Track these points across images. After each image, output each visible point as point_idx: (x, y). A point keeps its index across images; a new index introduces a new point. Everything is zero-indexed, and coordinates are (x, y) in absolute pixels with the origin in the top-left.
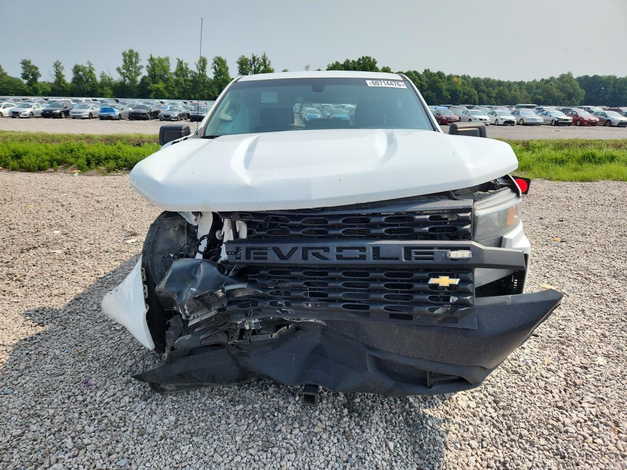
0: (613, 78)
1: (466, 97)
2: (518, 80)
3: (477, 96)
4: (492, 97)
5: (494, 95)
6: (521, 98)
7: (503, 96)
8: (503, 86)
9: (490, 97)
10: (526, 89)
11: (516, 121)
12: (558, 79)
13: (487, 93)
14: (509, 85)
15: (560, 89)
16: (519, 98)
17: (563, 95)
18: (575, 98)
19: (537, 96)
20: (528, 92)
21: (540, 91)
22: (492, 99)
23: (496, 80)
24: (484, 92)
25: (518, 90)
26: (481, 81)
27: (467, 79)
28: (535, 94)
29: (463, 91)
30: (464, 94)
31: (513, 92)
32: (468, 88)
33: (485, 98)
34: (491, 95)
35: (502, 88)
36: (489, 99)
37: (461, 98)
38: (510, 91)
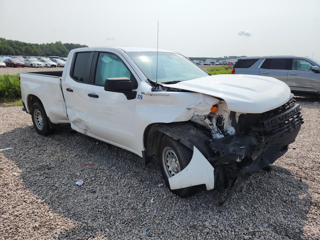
0: (79, 45)
1: (6, 51)
2: (35, 43)
3: (13, 50)
4: (23, 51)
5: (24, 50)
6: (39, 52)
7: (29, 51)
8: (27, 46)
9: (22, 51)
10: (40, 48)
11: (57, 65)
12: (55, 44)
13: (19, 49)
14: (31, 45)
15: (58, 49)
16: (38, 53)
17: (60, 52)
18: (66, 54)
19: (47, 52)
20: (42, 49)
21: (48, 49)
22: (23, 52)
23: (22, 42)
24: (17, 48)
25: (36, 48)
26: (13, 42)
27: (4, 40)
28: (46, 51)
29: (4, 47)
30: (5, 49)
31: (34, 49)
32: (6, 46)
33: (19, 52)
34: (22, 50)
35: (27, 47)
36: (21, 52)
37: (3, 51)
38: (32, 48)
